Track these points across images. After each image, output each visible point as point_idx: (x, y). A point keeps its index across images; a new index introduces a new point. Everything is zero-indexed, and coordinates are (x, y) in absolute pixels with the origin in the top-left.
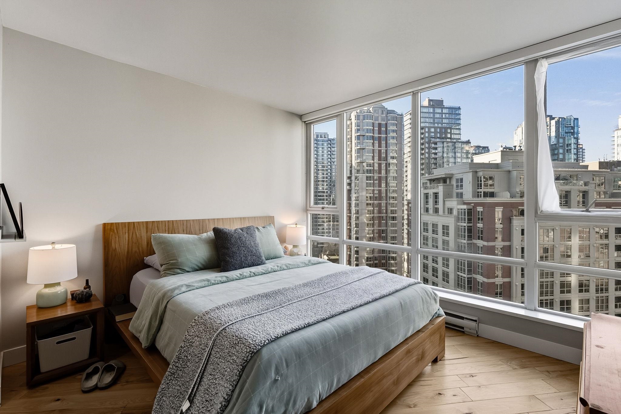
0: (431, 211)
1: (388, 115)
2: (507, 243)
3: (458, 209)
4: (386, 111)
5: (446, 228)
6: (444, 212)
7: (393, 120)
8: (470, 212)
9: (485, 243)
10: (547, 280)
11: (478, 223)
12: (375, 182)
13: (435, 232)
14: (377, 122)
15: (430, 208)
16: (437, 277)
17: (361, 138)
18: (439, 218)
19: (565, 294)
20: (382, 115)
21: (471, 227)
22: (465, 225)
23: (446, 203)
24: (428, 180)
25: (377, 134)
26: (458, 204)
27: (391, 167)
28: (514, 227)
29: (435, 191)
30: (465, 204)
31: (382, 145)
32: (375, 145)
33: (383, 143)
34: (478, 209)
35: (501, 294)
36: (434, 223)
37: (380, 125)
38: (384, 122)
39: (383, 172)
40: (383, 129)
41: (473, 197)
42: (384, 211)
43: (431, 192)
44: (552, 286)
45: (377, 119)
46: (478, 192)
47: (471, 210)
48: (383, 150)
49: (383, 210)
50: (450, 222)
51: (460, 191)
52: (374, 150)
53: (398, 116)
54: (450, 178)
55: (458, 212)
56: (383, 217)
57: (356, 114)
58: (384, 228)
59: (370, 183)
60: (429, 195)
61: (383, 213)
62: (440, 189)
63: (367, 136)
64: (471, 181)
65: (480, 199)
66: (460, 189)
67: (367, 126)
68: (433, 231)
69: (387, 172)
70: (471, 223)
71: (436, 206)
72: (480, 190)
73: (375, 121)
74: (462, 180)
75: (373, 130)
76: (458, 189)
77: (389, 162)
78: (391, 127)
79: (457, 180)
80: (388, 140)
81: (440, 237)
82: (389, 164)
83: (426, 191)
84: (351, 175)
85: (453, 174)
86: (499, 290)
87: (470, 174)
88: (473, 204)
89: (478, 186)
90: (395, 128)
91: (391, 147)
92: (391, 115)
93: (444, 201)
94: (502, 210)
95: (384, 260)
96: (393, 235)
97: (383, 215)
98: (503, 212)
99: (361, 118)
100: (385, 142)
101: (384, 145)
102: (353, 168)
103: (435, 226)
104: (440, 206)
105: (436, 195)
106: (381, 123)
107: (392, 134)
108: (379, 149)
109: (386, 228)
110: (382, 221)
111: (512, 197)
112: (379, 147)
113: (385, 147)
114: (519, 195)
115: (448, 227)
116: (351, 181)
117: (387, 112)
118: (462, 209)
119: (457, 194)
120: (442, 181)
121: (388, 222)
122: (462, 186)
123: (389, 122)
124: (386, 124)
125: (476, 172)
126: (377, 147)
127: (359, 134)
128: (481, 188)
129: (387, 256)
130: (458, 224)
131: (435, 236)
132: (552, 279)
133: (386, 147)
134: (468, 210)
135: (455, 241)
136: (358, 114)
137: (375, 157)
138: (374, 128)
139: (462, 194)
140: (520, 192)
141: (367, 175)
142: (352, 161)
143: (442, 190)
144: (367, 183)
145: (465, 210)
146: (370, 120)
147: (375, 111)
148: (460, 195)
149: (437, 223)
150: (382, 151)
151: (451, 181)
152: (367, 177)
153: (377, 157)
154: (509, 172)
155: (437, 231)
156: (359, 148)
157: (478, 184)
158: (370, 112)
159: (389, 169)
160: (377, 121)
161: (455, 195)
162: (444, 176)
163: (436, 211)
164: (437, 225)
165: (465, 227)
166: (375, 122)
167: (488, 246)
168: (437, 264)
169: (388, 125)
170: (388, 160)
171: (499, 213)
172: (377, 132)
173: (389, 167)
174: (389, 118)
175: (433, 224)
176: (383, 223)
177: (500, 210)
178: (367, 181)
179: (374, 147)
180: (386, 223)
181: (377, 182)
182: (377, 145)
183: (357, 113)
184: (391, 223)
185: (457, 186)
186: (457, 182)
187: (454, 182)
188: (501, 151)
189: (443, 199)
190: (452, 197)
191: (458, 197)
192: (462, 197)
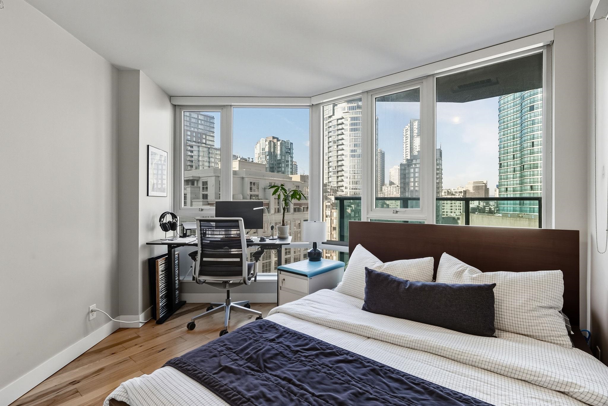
23: (194, 203)
26: (203, 204)
44: (270, 264)
51: (205, 193)
54: (198, 181)
62: (188, 190)
64: (214, 184)
66: (206, 191)
74: (207, 182)
76: (204, 191)
85: (200, 177)
87: (214, 178)
93: (192, 202)
105: (185, 196)
111: (243, 198)
114: (249, 197)
119: (203, 195)
120: (190, 183)
122: (207, 188)
139: (207, 195)
140: (250, 195)
143: (190, 191)
148: (205, 197)
151: (198, 183)
154: (243, 178)
161: (201, 196)
162: (191, 178)
185: (203, 188)
186: (203, 185)
187: (200, 185)
188: (239, 160)
189: (191, 200)
190: (198, 198)
191: (203, 198)
192: (207, 198)
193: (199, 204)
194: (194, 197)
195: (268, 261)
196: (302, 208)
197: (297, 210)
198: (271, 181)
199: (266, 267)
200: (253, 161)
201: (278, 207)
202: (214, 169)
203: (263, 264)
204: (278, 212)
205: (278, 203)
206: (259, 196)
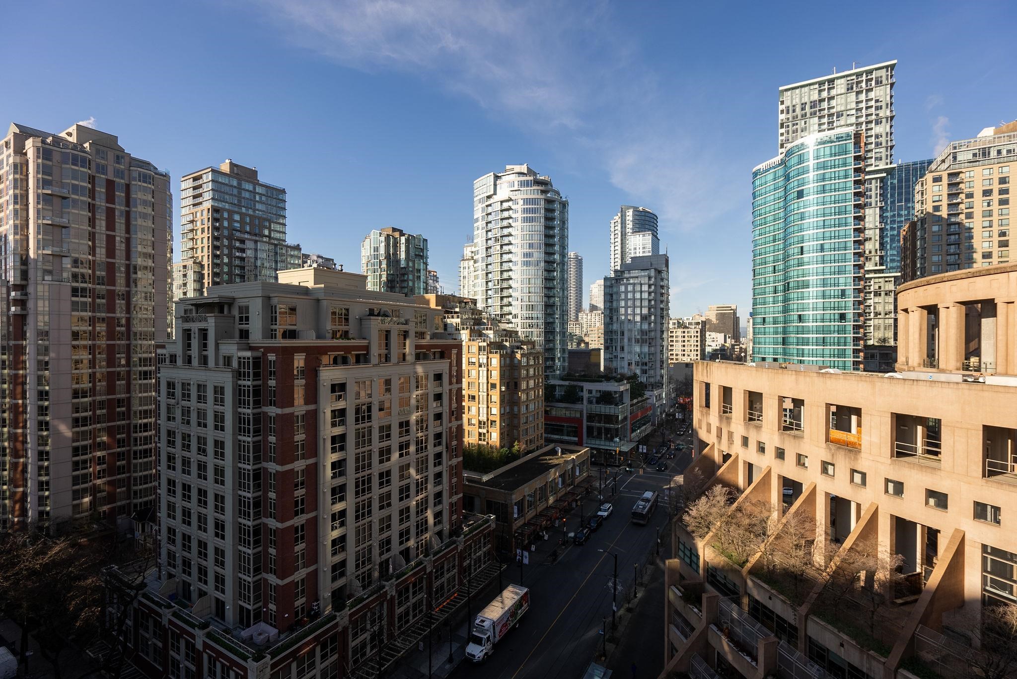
0: (195, 362)
1: (131, 168)
2: (311, 407)
3: (240, 358)
4: (127, 158)
5: (219, 391)
6: (217, 363)
7: (145, 182)
8: (257, 362)
9: (279, 411)
10: (363, 449)
11: (271, 379)
12: (98, 301)
13: (201, 398)
14: (104, 176)
15: (193, 356)
16: (205, 479)
17: (56, 201)
18: (209, 373)
19: (385, 463)
20: (117, 165)
21: (260, 386)
22: (249, 383)
23: (221, 347)
24: (192, 305)
25: (104, 201)
26: (239, 349)
27: (139, 273)
28: (321, 382)
29: (202, 325)
30: (251, 348)
31: (117, 227)
32: (97, 222)
33: (120, 221)
34: (269, 357)
35: (302, 484)
36: (200, 383)
37: (110, 184)
38: (122, 181)
39: (120, 281)
40: (120, 194)
41: (265, 337)
42: (123, 362)
43: (195, 326)
44: (370, 456)
45: (102, 169)
46: (272, 330)
47: (260, 358)
48: (118, 236)
49: (120, 358)
50: (226, 379)
51: (244, 327)
52: (94, 234)
53: (156, 176)
54: (230, 304)
55: (239, 363)
56: (119, 373)
57: (40, 145)
58: (123, 396)
59: (86, 303)
60: (192, 332)
61: (119, 366)
62: (211, 323)
63: (74, 201)
64: (261, 312)
65: (273, 341)
66: (246, 324)
67: (74, 178)
68: (199, 397)
69: (130, 281)
70: (260, 380)
71: (205, 353)
72: (274, 327)
73: (98, 172)
74: (247, 308)
75: (92, 191)
76: (242, 324)
77: (134, 263)
78: (139, 193)
79: (240, 308)
80: (132, 219)
81: (210, 407)
82: (135, 267)
83: (187, 326)
84: (24, 283)
85: (233, 299)
86: (300, 479)
87: (259, 301)
88: (262, 350)
89: (272, 321)
90: (148, 198)
91: (139, 233)
92: (139, 169)
93: (217, 345)
94: (304, 357)
95: (123, 460)
96: (145, 408)
97: (118, 369)
98: (306, 360)
99: (56, 157)
100: (123, 221)
101: (123, 227)
102: (31, 266)
103: (201, 387)
104: (211, 352)
105: (204, 333)
106: (114, 182)
107: (140, 209)
108: (109, 233)
109: (128, 395)
110: (118, 383)
111: (319, 337)
112: (107, 229)
113: (124, 232)
114: (330, 335)
115: (222, 388)
116: (26, 294)
117: (130, 163)
118: (244, 358)
119: (241, 331)
120: (216, 310)
121: (133, 382)
122: (247, 318)
123: (133, 183)
124: (128, 186)
125: (269, 298)
126: (104, 229)
127: (49, 192)
128: (276, 324)
129: (129, 451)
130: (240, 382)
131: (202, 406)
132: (370, 448)
133: (128, 231)
134: (253, 358)
135: (235, 412)
136: (47, 146)
137: (98, 250)
138: (94, 187)
139: (247, 332)
140: (331, 331)
141: (75, 284)
142: (27, 250)
143: (214, 324)
144: (73, 303)
145: (249, 358)
146: (82, 166)
147: (98, 151)
148: (244, 334)
149: (205, 383)
150: (118, 239)
151: (232, 309)
152: (75, 289)
153: (103, 250)
154: (318, 301)
155: (205, 396)
156: (50, 222)
157: (272, 317)
158: (85, 152)
159: (134, 276)
160: (103, 174)
161: (237, 334)
162: (217, 300)
163: (204, 360)
164: (205, 386)
165: (249, 386)
166: (97, 175)
167: (282, 415)
168: (206, 456)
169: (133, 189)
170: (133, 259)
171: (299, 361)
172: (104, 197)
173: (136, 273)
174: (135, 174)
175: (199, 386)
176: (120, 385)
177: (301, 357)
178: (74, 299)
179: (94, 227)
180: (128, 385)
181: (103, 301)
182: (101, 223)
183: (43, 142)
184: (140, 385)
185: (241, 319)
186: (241, 312)
187: (236, 312)
188: (314, 268)
189: (216, 341)
190: (231, 337)
191: (241, 337)
192: (247, 337)
193: (231, 349)
194: (223, 335)
195: (367, 448)
196: (431, 353)
197: (421, 356)
198: (372, 307)
199: (364, 460)
200: (342, 270)
201: (386, 351)
202: (263, 283)
203: (356, 454)
204: (386, 361)
205: (387, 346)
206: (351, 332)
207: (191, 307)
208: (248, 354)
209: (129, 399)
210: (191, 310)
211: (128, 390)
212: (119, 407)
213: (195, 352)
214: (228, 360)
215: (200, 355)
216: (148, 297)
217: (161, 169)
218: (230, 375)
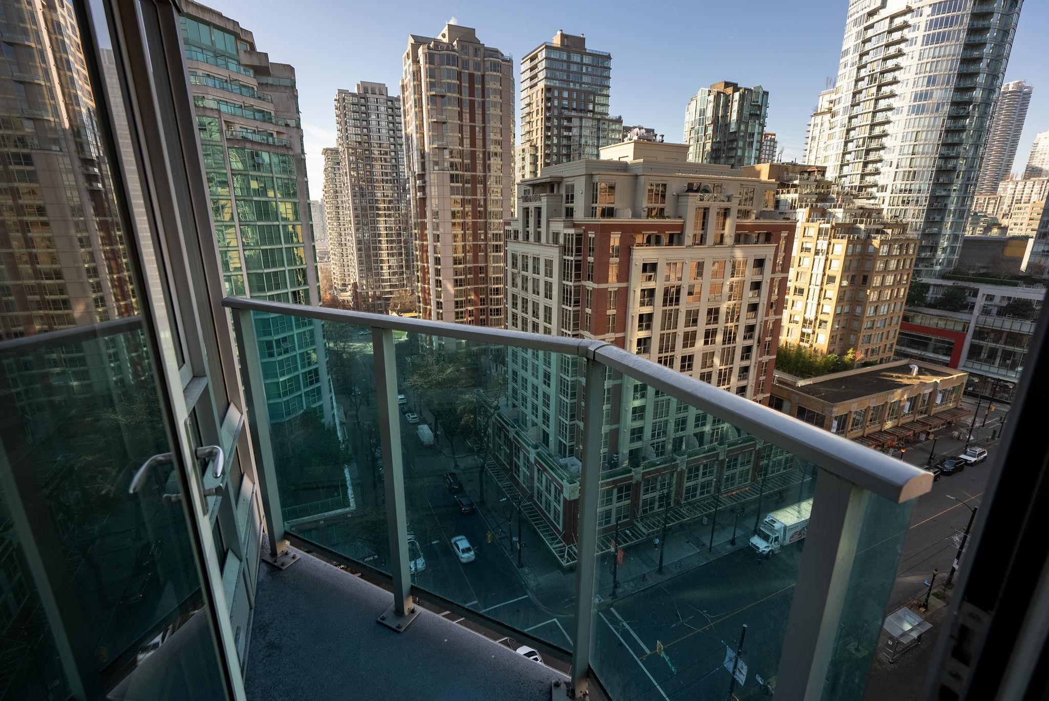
0: (532, 237)
1: (486, 59)
2: (624, 285)
3: (565, 234)
4: (482, 50)
5: (549, 263)
6: (547, 239)
7: (495, 71)
8: (579, 239)
9: (595, 286)
10: (668, 331)
11: (590, 255)
12: (466, 185)
13: (536, 270)
14: (466, 71)
15: (530, 232)
17: (439, 100)
18: (541, 248)
20: (476, 58)
21: (580, 261)
22: (572, 258)
23: (552, 225)
24: (530, 185)
25: (467, 95)
26: (566, 227)
27: (492, 159)
28: (634, 262)
29: (537, 204)
30: (575, 226)
31: (477, 118)
32: (464, 117)
33: (478, 112)
34: (589, 235)
36: (535, 256)
37: (471, 76)
38: (479, 73)
39: (479, 167)
40: (478, 86)
41: (586, 215)
42: (482, 237)
43: (532, 205)
44: (674, 339)
45: (465, 64)
46: (593, 208)
47: (581, 235)
49: (480, 234)
50: (553, 253)
51: (570, 205)
52: (462, 126)
53: (503, 63)
54: (559, 183)
55: (565, 238)
56: (480, 245)
57: (426, 51)
58: (483, 264)
59: (458, 187)
60: (530, 211)
61: (480, 240)
62: (544, 202)
63: (450, 98)
64: (584, 190)
65: (593, 219)
66: (571, 202)
67: (449, 78)
68: (534, 268)
69: (486, 167)
70: (580, 255)
71: (539, 229)
72: (594, 205)
73: (463, 68)
74: (573, 186)
75: (460, 87)
76: (568, 202)
77: (488, 150)
78: (491, 83)
79: (567, 187)
80: (487, 109)
81: (542, 277)
82: (489, 154)
83: (526, 205)
84: (423, 172)
85: (562, 178)
87: (583, 179)
88: (584, 227)
89: (593, 199)
90: (497, 86)
91: (491, 122)
92: (491, 59)
93: (548, 222)
94: (619, 236)
96: (497, 275)
97: (480, 243)
98: (621, 238)
99: (437, 60)
100: (481, 112)
101: (481, 117)
102: (427, 159)
103: (536, 260)
104: (543, 230)
105: (538, 210)
106: (474, 75)
107: (492, 98)
108: (471, 124)
109: (486, 264)
111: (635, 215)
112: (470, 122)
113: (481, 122)
114: (645, 214)
115: (551, 262)
116: (424, 182)
117: (484, 53)
118: (569, 235)
119: (567, 209)
120: (548, 189)
121: (489, 254)
122: (572, 196)
123: (487, 73)
124: (483, 76)
125: (592, 176)
126: (468, 121)
127: (433, 93)
128: (596, 202)
129: (487, 308)
130: (565, 257)
131: (536, 276)
132: (675, 331)
133: (484, 121)
134: (577, 235)
135: (560, 284)
136: (431, 51)
137: (465, 140)
138: (461, 83)
139: (572, 209)
140: (646, 209)
141: (452, 172)
142: (424, 146)
143: (546, 203)
144: (452, 188)
145: (572, 235)
146: (453, 65)
147: (462, 48)
148: (570, 212)
149: (539, 257)
150: (477, 129)
151: (560, 188)
152: (452, 176)
153: (468, 141)
154: (636, 176)
155: (538, 268)
156: (435, 120)
157: (593, 195)
158: (454, 51)
159: (488, 162)
160: (466, 69)
161: (564, 212)
162: (549, 180)
163: (538, 236)
164: (538, 259)
165: (572, 261)
166: (463, 71)
167: (598, 289)
168: (538, 319)
169: (487, 79)
170: (487, 147)
171: (615, 240)
172: (467, 91)
173: (489, 159)
174: (488, 65)
175: (534, 258)
176: (481, 256)
177: (617, 235)
178: (452, 184)
179: (462, 121)
180: (486, 256)
181: (469, 185)
182: (466, 116)
183: (429, 48)
184: (494, 256)
185: (567, 198)
186: (567, 191)
187: (563, 191)
188: (635, 141)
189: (547, 219)
190: (559, 216)
191: (567, 215)
192: (572, 215)
193: (558, 226)
194: (553, 214)
195: (672, 331)
196: (754, 235)
197: (742, 238)
198: (691, 181)
199: (668, 341)
200: (662, 141)
201: (702, 232)
202: (586, 161)
203: (661, 335)
204: (701, 242)
205: (703, 225)
206: (666, 210)
207: (528, 188)
208: (572, 231)
209: (487, 266)
210: (529, 190)
211: (486, 261)
212: (481, 273)
213: (531, 229)
214: (556, 235)
215: (535, 231)
216: (498, 181)
217: (506, 54)
218: (558, 251)
